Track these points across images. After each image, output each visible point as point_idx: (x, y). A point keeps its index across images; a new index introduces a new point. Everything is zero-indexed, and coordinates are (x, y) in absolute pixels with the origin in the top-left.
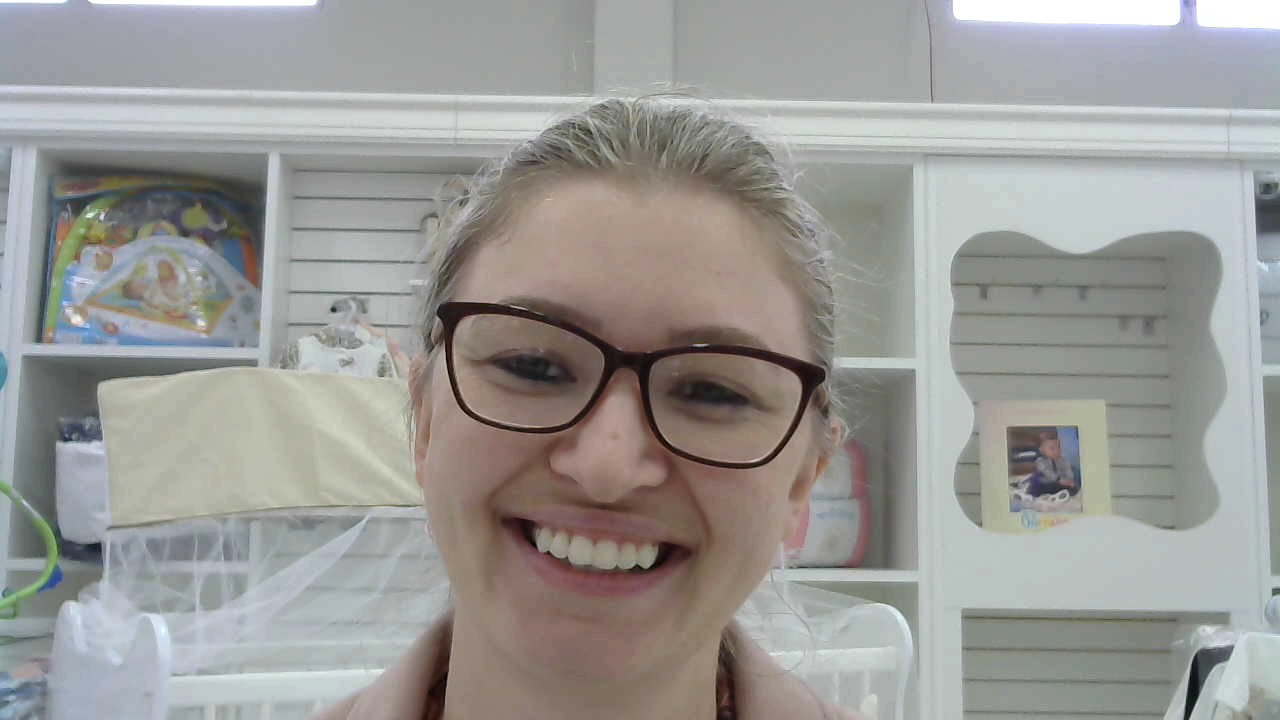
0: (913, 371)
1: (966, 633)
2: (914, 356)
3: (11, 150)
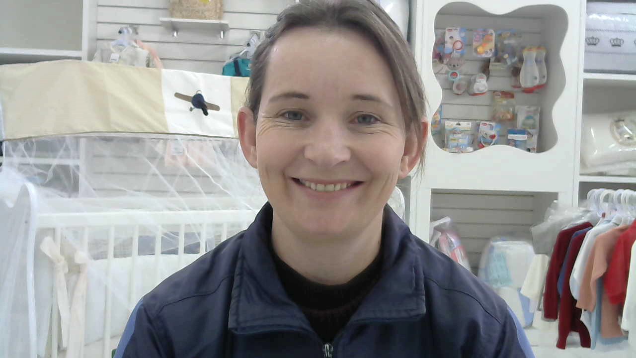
1: (433, 201)
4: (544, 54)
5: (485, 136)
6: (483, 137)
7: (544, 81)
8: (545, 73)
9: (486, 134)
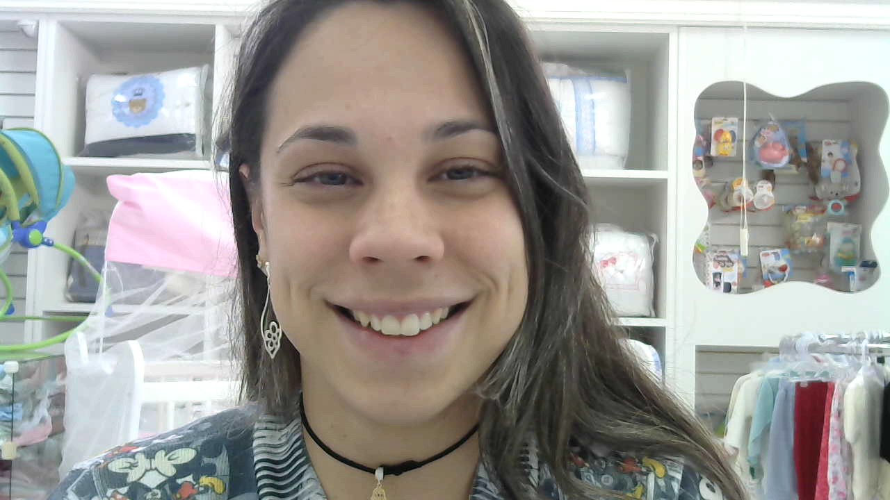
0: (666, 180)
1: (699, 362)
2: (667, 169)
3: (38, 23)
4: (855, 151)
5: (772, 270)
6: (770, 272)
7: (856, 190)
8: (858, 179)
9: (773, 267)
